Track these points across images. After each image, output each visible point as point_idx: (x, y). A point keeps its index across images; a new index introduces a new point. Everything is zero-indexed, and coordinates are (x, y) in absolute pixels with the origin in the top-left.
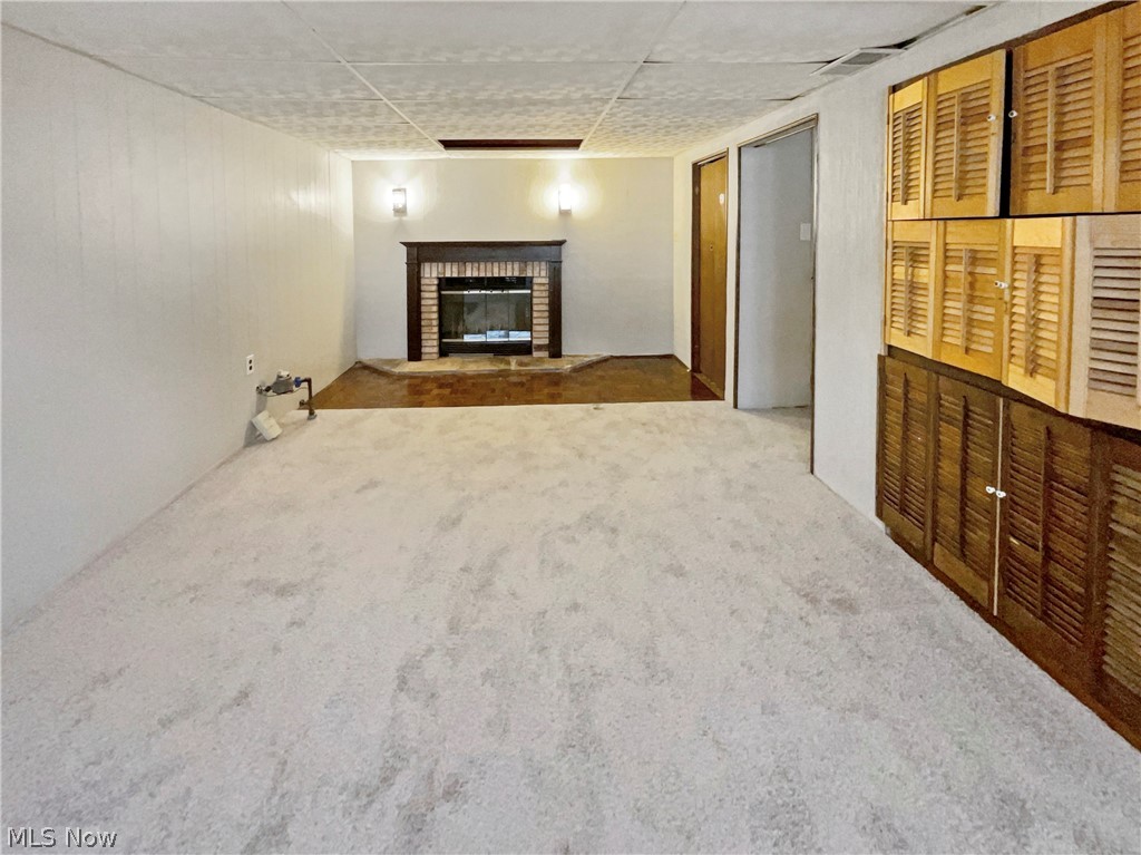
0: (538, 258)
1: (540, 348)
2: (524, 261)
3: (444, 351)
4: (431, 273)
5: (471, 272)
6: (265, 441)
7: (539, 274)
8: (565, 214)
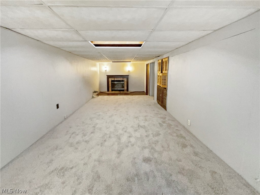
0: (125, 77)
1: (125, 90)
2: (123, 78)
3: (112, 90)
4: (110, 80)
5: (116, 79)
6: (94, 98)
7: (125, 80)
8: (129, 71)
